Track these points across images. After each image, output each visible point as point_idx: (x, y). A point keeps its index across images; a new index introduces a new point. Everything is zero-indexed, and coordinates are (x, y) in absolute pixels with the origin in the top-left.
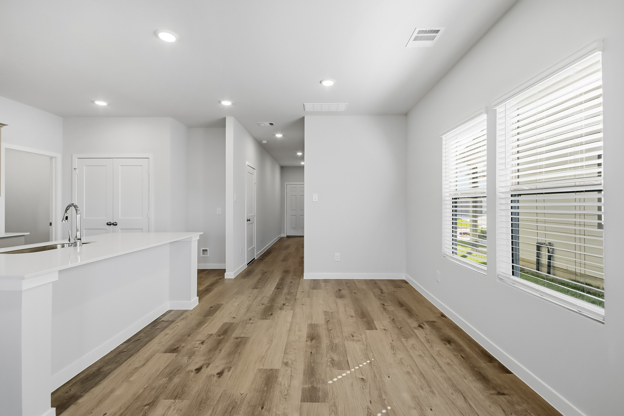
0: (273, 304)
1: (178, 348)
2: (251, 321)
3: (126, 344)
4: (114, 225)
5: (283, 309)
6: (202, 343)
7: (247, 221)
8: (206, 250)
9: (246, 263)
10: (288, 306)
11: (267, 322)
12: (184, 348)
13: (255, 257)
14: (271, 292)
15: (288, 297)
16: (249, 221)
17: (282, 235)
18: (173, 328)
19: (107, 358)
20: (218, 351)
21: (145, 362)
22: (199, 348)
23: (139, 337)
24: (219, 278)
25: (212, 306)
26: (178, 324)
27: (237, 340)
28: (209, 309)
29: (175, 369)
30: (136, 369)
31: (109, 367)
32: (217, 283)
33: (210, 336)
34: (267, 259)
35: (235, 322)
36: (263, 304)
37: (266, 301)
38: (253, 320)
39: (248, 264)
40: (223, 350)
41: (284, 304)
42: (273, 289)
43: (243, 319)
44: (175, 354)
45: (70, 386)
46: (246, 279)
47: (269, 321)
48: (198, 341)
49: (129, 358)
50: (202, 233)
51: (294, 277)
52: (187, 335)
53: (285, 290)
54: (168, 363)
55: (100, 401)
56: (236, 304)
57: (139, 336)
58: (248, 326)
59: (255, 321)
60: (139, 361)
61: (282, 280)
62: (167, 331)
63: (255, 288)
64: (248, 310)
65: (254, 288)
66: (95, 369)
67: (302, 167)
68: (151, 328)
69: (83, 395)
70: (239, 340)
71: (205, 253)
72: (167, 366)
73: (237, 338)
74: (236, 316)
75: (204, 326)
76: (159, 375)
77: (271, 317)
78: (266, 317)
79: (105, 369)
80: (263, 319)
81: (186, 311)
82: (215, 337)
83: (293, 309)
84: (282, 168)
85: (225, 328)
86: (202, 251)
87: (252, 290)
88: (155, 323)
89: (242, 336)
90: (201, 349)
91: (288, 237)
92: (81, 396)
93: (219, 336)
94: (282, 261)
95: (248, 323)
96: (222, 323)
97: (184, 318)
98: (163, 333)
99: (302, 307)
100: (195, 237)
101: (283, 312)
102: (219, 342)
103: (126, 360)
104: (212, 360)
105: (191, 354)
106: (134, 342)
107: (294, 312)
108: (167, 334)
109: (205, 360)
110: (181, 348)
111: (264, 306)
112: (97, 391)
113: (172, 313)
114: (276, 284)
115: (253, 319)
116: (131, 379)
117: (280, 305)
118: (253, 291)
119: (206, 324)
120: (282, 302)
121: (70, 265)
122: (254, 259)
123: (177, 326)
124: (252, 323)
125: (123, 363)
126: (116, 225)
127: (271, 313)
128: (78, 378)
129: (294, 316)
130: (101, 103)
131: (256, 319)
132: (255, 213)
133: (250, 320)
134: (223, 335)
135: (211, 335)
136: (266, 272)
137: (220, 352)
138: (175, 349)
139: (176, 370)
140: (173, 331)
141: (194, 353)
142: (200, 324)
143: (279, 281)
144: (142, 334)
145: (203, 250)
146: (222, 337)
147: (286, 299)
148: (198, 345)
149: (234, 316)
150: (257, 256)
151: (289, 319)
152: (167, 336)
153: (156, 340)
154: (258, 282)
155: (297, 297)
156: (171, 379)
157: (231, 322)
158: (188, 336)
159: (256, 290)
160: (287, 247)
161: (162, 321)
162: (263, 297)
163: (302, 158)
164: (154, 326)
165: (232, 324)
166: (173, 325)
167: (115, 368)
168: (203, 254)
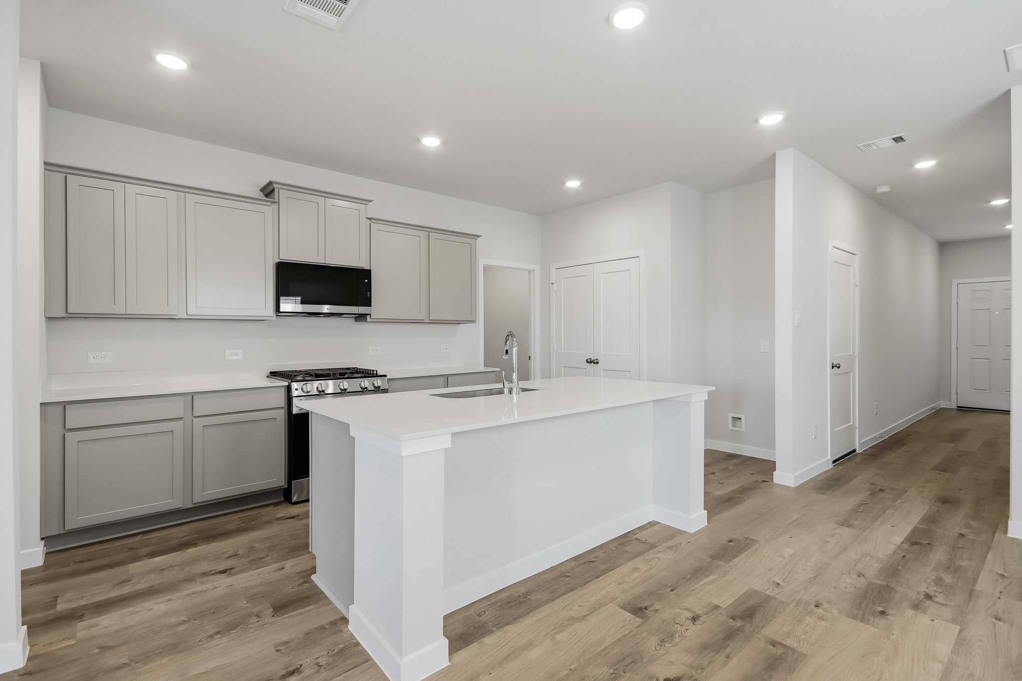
0: (893, 585)
1: (646, 608)
2: (820, 611)
3: (574, 563)
4: (594, 363)
5: (925, 611)
6: (694, 619)
7: (833, 367)
8: (740, 419)
9: (829, 457)
10: (942, 605)
11: (867, 631)
12: (657, 613)
13: (857, 447)
14: (891, 548)
15: (948, 579)
16: (839, 367)
17: (943, 404)
18: (649, 561)
19: (543, 577)
20: (721, 657)
21: (588, 613)
22: (684, 629)
23: (595, 557)
24: (760, 478)
25: (734, 537)
26: (660, 555)
27: (774, 650)
28: (724, 542)
29: (629, 656)
30: (572, 620)
31: (539, 596)
32: (754, 489)
33: (713, 610)
34: (889, 458)
35: (776, 596)
36: (860, 575)
37: (872, 569)
38: (826, 610)
39: (834, 462)
40: (734, 662)
41: (928, 597)
42: (898, 539)
43: (799, 597)
44: (639, 620)
45: (485, 606)
46: (825, 497)
47: (873, 630)
48: (687, 610)
49: (569, 592)
50: (713, 388)
51: (975, 524)
52: (670, 586)
53: (938, 555)
54: (621, 635)
55: (508, 656)
56: (789, 551)
57: (595, 555)
58: (810, 620)
59: (829, 615)
60: (580, 606)
61: (930, 520)
62: (638, 562)
63: (845, 523)
64: (815, 577)
65: (842, 524)
66: (523, 590)
67: (1006, 238)
68: (615, 547)
69: (494, 631)
70: (780, 651)
71: (738, 422)
72: (619, 640)
73: (774, 644)
74: (781, 583)
75: (706, 580)
76: (599, 654)
77: (882, 621)
78: (863, 615)
79: (533, 597)
80: (855, 618)
81: (681, 532)
82: (724, 618)
83: (960, 618)
84: (943, 246)
85: (752, 602)
86: (730, 420)
87: (836, 526)
88: (625, 539)
89: (788, 642)
90: (688, 634)
91: (962, 409)
92: (490, 632)
93: (734, 618)
94: (936, 468)
95: (811, 613)
96: (746, 589)
97: (673, 547)
98: (631, 564)
99: (995, 626)
100: (699, 396)
101: (923, 620)
102: (730, 635)
103: (563, 594)
104: (705, 673)
105: (667, 637)
106: (585, 563)
107: (961, 631)
108: (637, 569)
109: (690, 666)
110: (651, 611)
111: (862, 580)
112: (513, 633)
113: (656, 528)
114: (910, 529)
115: (826, 605)
116: (559, 637)
117: (913, 595)
118: (838, 531)
119: (711, 578)
120: (923, 588)
121: (504, 421)
122: (854, 451)
123: (657, 560)
124: (822, 618)
125: (558, 597)
126: (597, 363)
127: (881, 609)
128: (500, 597)
129: (961, 643)
130: (573, 184)
131: (835, 611)
132: (857, 352)
133: (817, 606)
134: (742, 618)
135: (716, 607)
136: (881, 490)
137: (725, 663)
138: (641, 609)
139: (629, 660)
140: (648, 567)
141: (672, 636)
142: (698, 572)
143: (918, 523)
144: (600, 553)
145: (733, 418)
146: (739, 623)
147: (938, 582)
148: (684, 620)
149: (778, 581)
150: (862, 445)
151: (944, 649)
152: (636, 575)
153: (616, 575)
154: (855, 511)
155: (978, 587)
156: (617, 675)
157: (767, 593)
158: (672, 590)
159: (845, 531)
160: (956, 437)
161: (637, 539)
162: (864, 555)
163: (1006, 213)
164: (622, 544)
165: (768, 599)
166: (650, 555)
167: (546, 603)
168: (734, 425)
